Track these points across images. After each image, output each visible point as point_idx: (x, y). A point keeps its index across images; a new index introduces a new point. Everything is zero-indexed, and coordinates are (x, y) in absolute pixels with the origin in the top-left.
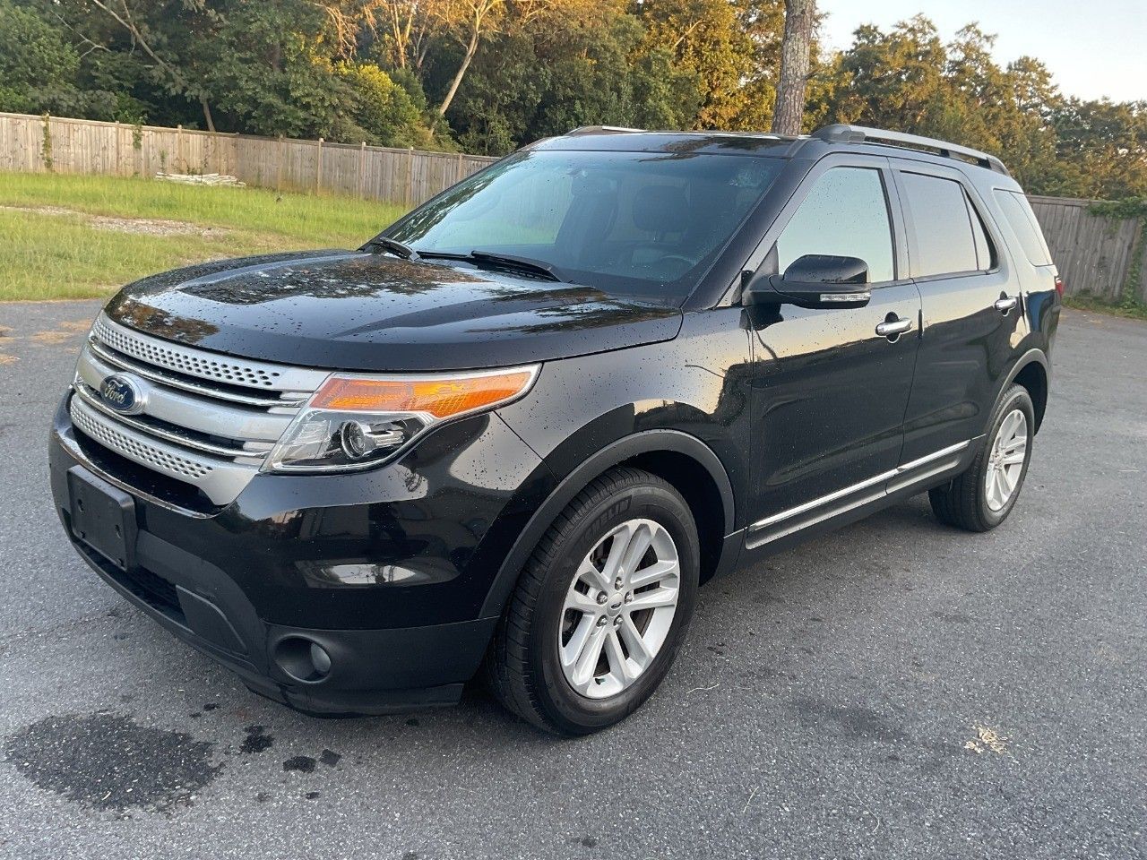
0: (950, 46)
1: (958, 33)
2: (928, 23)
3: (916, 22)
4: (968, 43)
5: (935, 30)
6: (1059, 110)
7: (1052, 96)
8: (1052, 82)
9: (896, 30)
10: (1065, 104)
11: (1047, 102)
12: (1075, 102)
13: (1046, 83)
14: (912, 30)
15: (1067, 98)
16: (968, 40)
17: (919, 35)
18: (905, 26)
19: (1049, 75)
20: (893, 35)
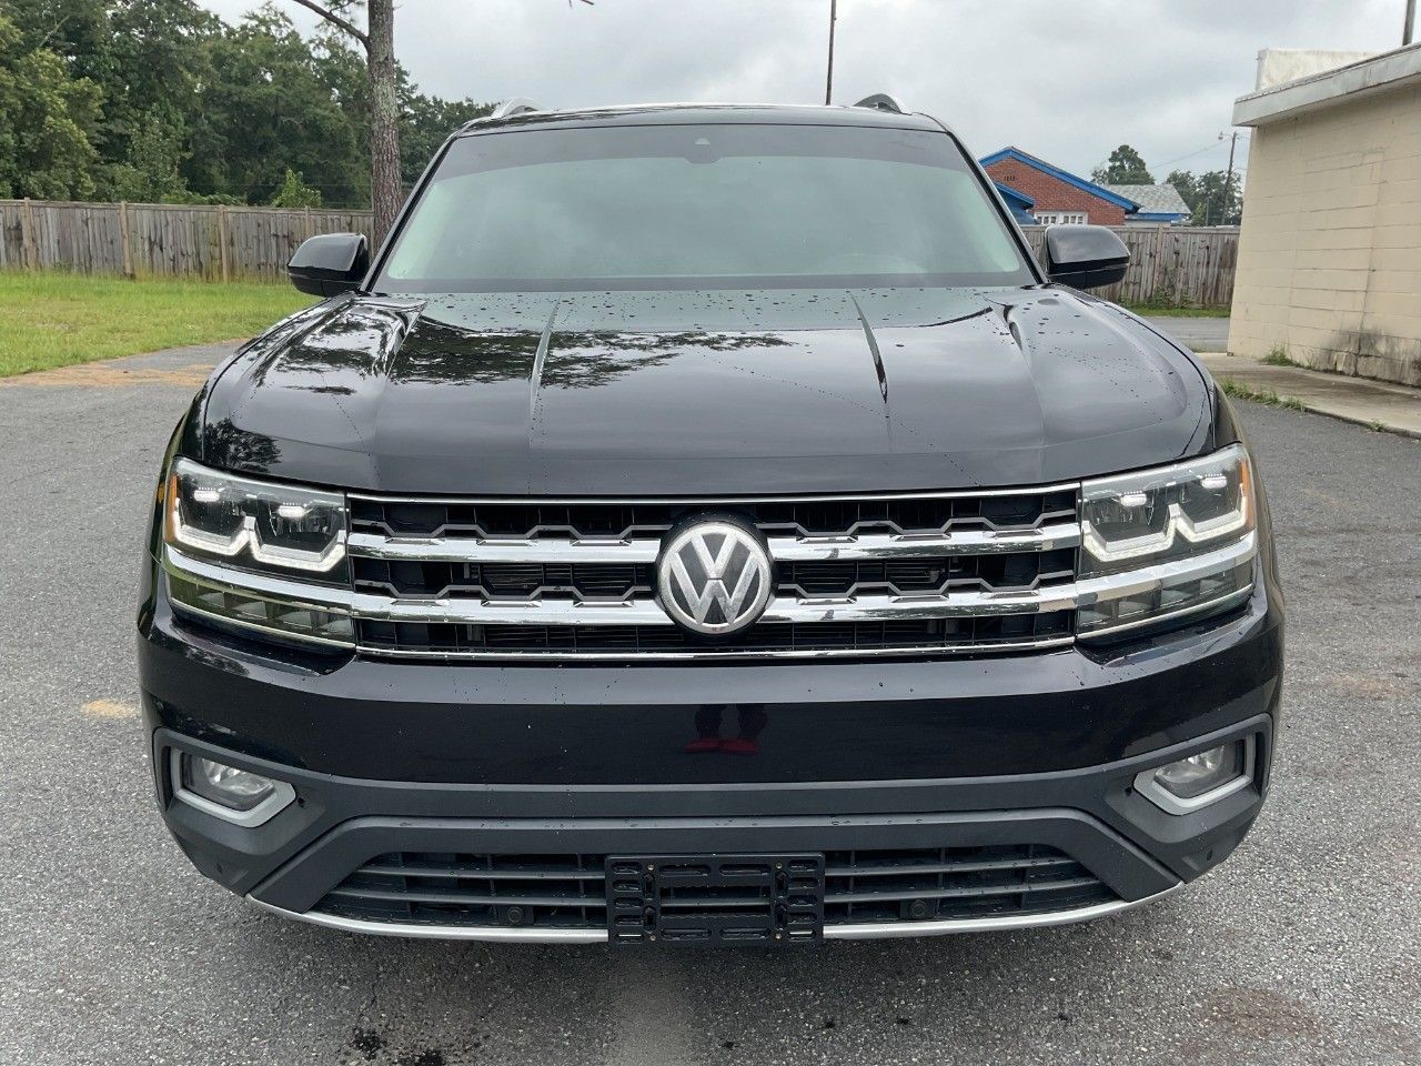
0: (311, 41)
1: (318, 27)
2: (282, 14)
3: (266, 12)
4: (330, 39)
5: (291, 23)
6: (423, 112)
7: (414, 96)
8: (411, 81)
9: (245, 21)
10: (430, 106)
11: (411, 102)
12: (438, 103)
13: (405, 82)
14: (262, 22)
15: (429, 98)
16: (329, 34)
17: (273, 28)
18: (254, 17)
19: (405, 73)
20: (244, 28)
